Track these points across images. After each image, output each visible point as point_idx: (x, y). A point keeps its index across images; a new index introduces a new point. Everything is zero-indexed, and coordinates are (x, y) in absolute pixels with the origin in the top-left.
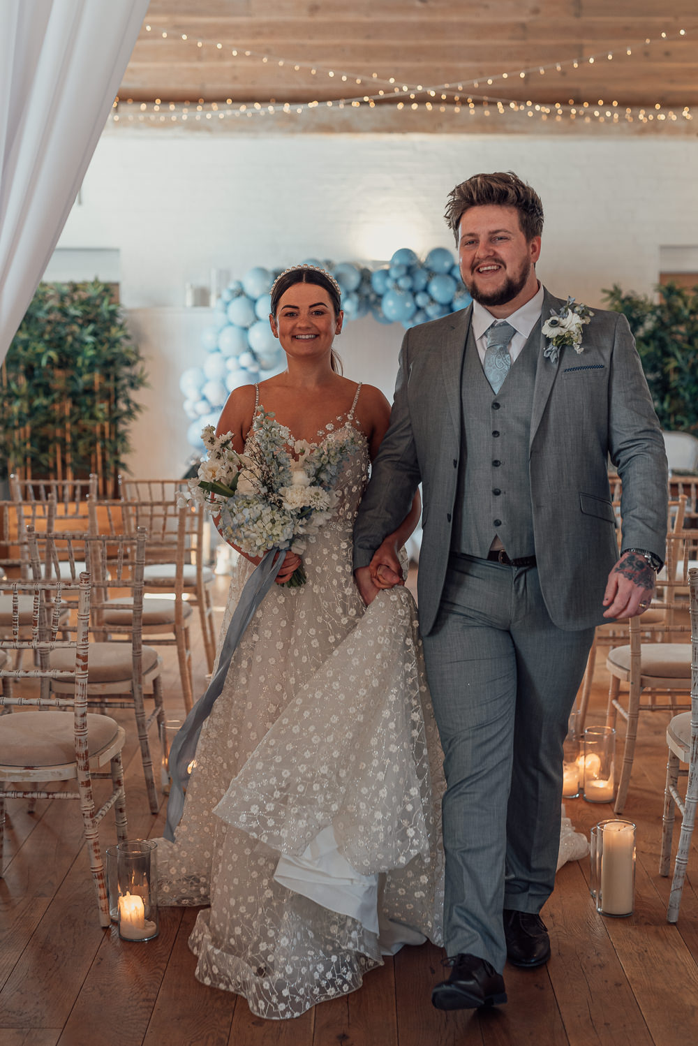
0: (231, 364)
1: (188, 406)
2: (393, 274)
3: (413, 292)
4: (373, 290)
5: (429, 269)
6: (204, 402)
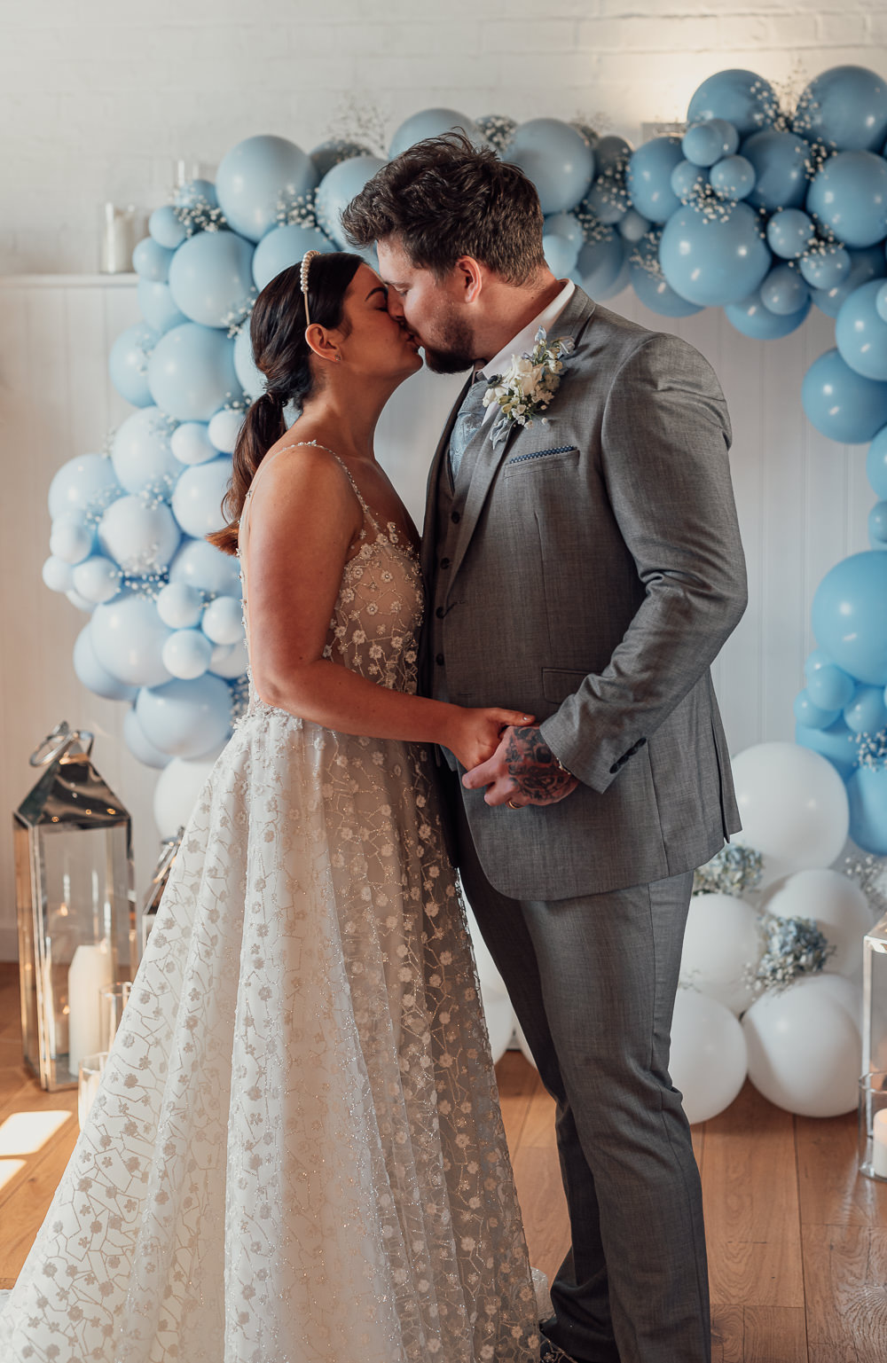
0: (183, 443)
1: (52, 574)
2: (695, 151)
3: (760, 211)
4: (631, 209)
5: (808, 136)
6: (97, 565)
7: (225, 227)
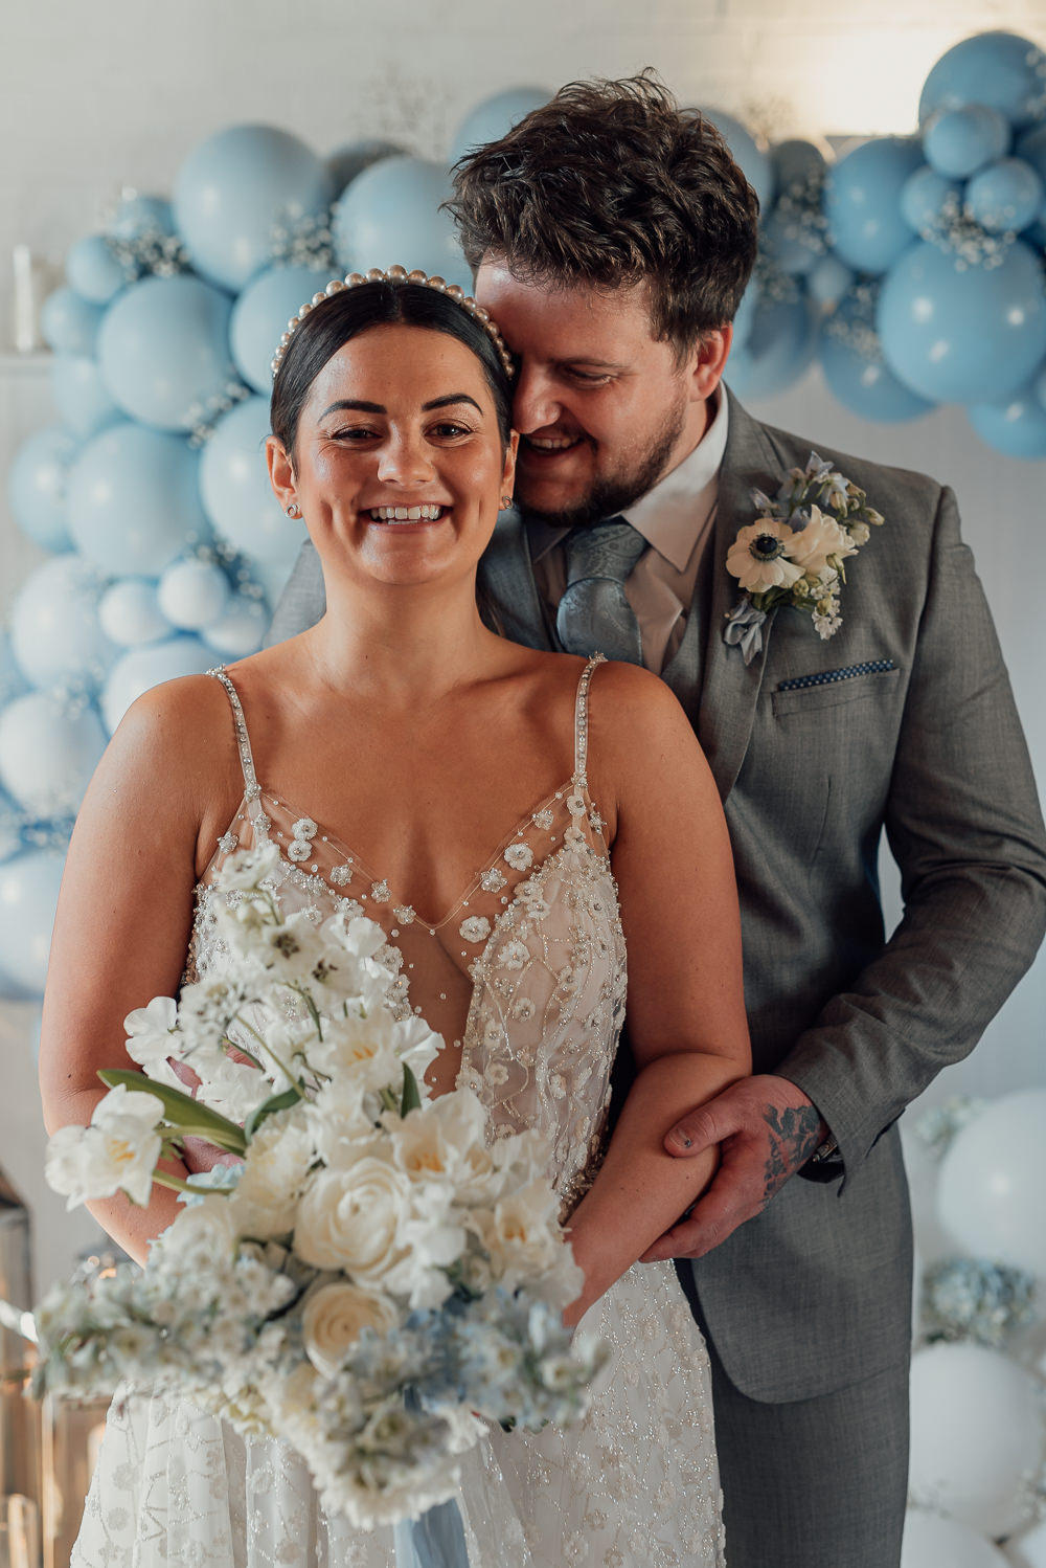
4: (830, 251)
7: (187, 269)
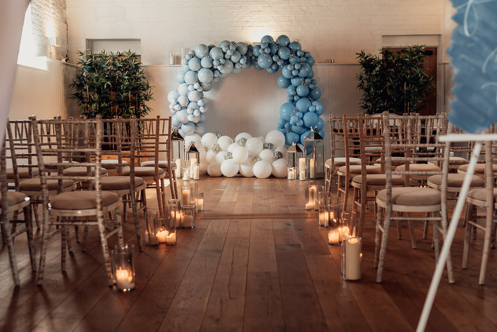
0: (190, 88)
1: (171, 107)
2: (262, 47)
3: (271, 55)
4: (253, 55)
5: (278, 45)
6: (178, 105)
7: (197, 57)
